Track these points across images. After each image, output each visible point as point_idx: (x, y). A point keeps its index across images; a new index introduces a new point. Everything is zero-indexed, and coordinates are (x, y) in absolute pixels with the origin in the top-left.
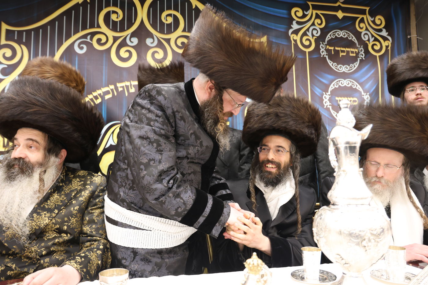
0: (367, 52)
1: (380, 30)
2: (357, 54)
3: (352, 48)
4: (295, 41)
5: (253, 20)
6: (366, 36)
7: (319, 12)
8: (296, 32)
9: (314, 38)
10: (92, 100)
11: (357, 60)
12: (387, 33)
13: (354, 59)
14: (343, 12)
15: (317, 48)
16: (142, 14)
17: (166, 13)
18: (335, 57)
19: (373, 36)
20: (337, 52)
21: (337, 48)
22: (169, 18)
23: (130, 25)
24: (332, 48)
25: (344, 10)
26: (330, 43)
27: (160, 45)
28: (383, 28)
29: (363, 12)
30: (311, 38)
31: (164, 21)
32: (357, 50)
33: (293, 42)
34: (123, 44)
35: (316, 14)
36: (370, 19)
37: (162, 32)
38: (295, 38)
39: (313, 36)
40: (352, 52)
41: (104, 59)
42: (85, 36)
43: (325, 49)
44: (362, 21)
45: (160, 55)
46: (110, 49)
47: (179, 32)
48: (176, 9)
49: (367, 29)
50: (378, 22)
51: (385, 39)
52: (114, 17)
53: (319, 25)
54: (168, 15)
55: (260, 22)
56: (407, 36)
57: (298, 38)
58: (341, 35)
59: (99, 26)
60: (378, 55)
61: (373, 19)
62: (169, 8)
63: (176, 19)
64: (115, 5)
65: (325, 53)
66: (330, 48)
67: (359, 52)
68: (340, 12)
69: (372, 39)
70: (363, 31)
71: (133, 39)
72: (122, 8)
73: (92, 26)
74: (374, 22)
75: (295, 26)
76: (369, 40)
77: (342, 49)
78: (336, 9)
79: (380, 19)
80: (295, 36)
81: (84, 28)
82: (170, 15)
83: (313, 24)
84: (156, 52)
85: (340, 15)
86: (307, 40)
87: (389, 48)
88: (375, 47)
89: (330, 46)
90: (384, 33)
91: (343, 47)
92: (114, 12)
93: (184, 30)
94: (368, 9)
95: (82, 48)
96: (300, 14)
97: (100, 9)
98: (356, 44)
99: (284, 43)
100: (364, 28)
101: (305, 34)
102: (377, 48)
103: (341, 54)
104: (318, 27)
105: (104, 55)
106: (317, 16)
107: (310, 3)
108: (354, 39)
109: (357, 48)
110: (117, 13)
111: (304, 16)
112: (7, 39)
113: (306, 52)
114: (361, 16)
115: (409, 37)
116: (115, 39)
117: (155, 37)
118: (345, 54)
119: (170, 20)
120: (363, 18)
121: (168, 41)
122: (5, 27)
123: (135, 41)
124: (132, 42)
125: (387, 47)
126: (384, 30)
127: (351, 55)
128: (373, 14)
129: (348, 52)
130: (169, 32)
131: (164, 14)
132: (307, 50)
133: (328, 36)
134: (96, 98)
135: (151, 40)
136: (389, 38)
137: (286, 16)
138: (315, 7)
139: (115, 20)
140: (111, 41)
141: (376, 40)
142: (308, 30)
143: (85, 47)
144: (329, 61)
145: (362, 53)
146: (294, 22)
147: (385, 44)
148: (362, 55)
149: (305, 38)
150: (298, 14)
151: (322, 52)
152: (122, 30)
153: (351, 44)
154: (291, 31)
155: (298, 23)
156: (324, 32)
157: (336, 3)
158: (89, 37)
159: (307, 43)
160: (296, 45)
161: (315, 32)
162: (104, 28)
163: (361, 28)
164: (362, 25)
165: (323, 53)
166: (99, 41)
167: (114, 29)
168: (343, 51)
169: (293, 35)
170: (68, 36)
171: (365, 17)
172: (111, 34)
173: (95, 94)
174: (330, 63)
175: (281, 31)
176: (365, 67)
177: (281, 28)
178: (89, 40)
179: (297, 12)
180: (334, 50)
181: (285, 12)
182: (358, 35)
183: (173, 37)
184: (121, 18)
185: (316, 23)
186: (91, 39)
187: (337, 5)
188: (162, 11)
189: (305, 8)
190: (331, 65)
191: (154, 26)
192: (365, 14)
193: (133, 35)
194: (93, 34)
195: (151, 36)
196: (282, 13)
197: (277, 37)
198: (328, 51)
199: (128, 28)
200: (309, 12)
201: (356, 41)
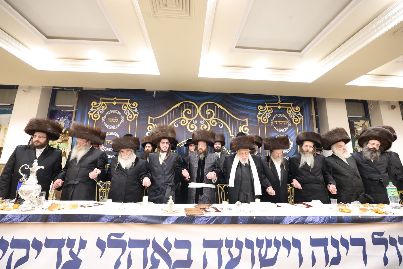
0: (292, 122)
1: (298, 113)
2: (288, 124)
3: (285, 121)
4: (260, 119)
5: (242, 112)
6: (292, 116)
7: (270, 107)
8: (260, 116)
9: (268, 118)
10: (180, 145)
11: (288, 126)
12: (301, 114)
13: (286, 126)
14: (280, 106)
15: (269, 122)
16: (199, 111)
17: (208, 110)
18: (277, 125)
19: (294, 115)
20: (278, 123)
21: (278, 122)
22: (209, 112)
23: (194, 115)
24: (276, 122)
25: (281, 105)
26: (275, 120)
27: (206, 123)
28: (299, 112)
29: (290, 106)
30: (266, 118)
31: (207, 113)
32: (287, 122)
33: (259, 120)
34: (192, 123)
35: (269, 107)
36: (293, 108)
37: (206, 118)
38: (260, 118)
39: (267, 117)
40: (285, 123)
41: (185, 129)
42: (178, 120)
43: (273, 122)
44: (289, 109)
45: (205, 127)
46: (187, 125)
47: (213, 118)
48: (212, 109)
49: (292, 113)
50: (297, 109)
51: (300, 117)
52: (188, 113)
53: (270, 112)
54: (208, 111)
55: (245, 112)
56: (311, 115)
57: (261, 118)
58: (280, 116)
59: (183, 116)
60: (297, 124)
61: (294, 108)
62: (209, 108)
63: (211, 113)
64: (189, 108)
65: (273, 124)
66: (275, 122)
67: (288, 123)
68: (279, 106)
69: (294, 117)
70: (290, 113)
71: (195, 121)
72: (191, 109)
73: (180, 116)
74: (295, 109)
75: (260, 113)
76: (293, 117)
77: (281, 122)
78: (278, 105)
79: (298, 108)
80: (260, 117)
81: (177, 117)
82: (209, 111)
83: (267, 112)
84: (204, 126)
85: (279, 107)
86: (265, 119)
87: (302, 121)
88: (296, 120)
89: (275, 121)
90: (300, 114)
91: (281, 121)
92: (188, 111)
93: (215, 117)
94: (292, 104)
95: (177, 125)
96: (262, 108)
97: (183, 110)
98: (287, 119)
99: (255, 120)
100: (291, 112)
101: (264, 116)
102: (296, 121)
103: (280, 124)
104: (269, 113)
105: (185, 128)
106: (269, 109)
107: (266, 103)
108: (286, 117)
109: (287, 121)
110: (189, 111)
111: (264, 109)
112: (150, 122)
113: (264, 124)
114: (289, 107)
115: (312, 115)
116: (189, 121)
117: (204, 120)
118: (282, 124)
119: (209, 113)
120: (290, 108)
121: (209, 121)
122: (150, 117)
123: (196, 122)
124: (195, 122)
125: (301, 120)
126: (300, 113)
127: (285, 124)
128: (294, 106)
129: (283, 123)
130: (209, 118)
131: (207, 111)
132: (265, 123)
133: (274, 116)
134: (182, 144)
135: (202, 121)
136: (302, 116)
137: (255, 109)
138: (268, 105)
139: (189, 114)
140: (187, 122)
141: (296, 117)
142: (265, 114)
143: (178, 124)
144: (275, 127)
145: (290, 123)
146: (259, 112)
147: (300, 119)
148: (290, 124)
149: (264, 118)
150: (261, 108)
152: (191, 118)
153: (284, 119)
154: (258, 115)
155: (261, 112)
156: (272, 115)
157: (277, 102)
158: (179, 121)
159: (265, 120)
160: (260, 121)
161: (268, 115)
162: (185, 117)
163: (289, 112)
164: (289, 111)
165: (272, 124)
166: (183, 122)
167: (188, 117)
168: (281, 123)
169: (259, 117)
170: (172, 121)
171: (291, 107)
172: (187, 119)
173: (181, 143)
174: (275, 128)
175: (254, 116)
176: (291, 129)
177: (254, 114)
178: (179, 122)
179: (260, 107)
180: (277, 122)
181: (255, 107)
182: (288, 115)
183: (210, 120)
184: (190, 113)
185: (269, 112)
186: (180, 122)
187: (278, 103)
188: (206, 110)
189: (264, 105)
190: (275, 129)
191: (203, 116)
192: (291, 106)
193: (195, 119)
194: (181, 119)
195: (202, 120)
196: (254, 108)
197: (252, 118)
198: (274, 123)
199: (193, 117)
200: (266, 107)
201: (287, 118)
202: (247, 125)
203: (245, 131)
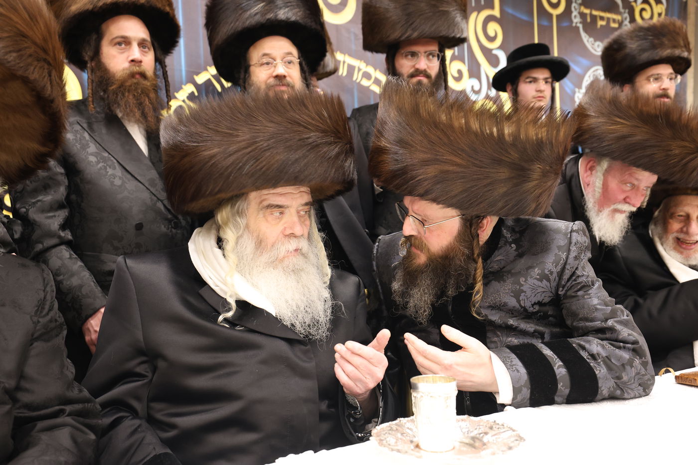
2: (621, 24)
3: (615, 13)
15: (568, 10)
18: (590, 26)
21: (595, 13)
24: (589, 12)
26: (586, 2)
32: (620, 18)
40: (614, 21)
43: (579, 13)
51: (658, 1)
65: (578, 19)
66: (586, 11)
67: (622, 22)
69: (640, 1)
76: (636, 1)
77: (602, 14)
88: (644, 14)
89: (586, 7)
91: (603, 11)
98: (620, 7)
109: (620, 13)
113: (553, 15)
118: (604, 23)
127: (611, 25)
129: (608, 19)
132: (555, 12)
136: (664, 0)
141: (645, 1)
144: (582, 34)
145: (627, 22)
147: (656, 10)
151: (575, 16)
153: (612, 6)
165: (576, 20)
174: (584, 37)
180: (591, 14)
190: (585, 40)
198: (583, 15)
201: (620, 2)
202: (496, 12)
203: (492, 39)
